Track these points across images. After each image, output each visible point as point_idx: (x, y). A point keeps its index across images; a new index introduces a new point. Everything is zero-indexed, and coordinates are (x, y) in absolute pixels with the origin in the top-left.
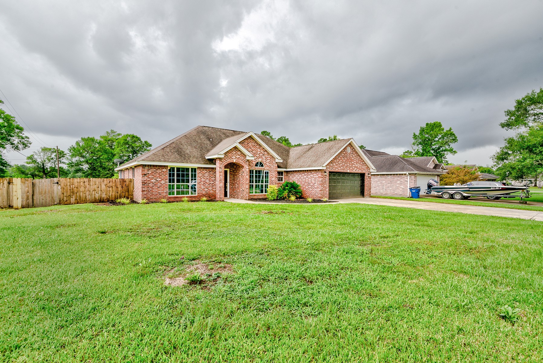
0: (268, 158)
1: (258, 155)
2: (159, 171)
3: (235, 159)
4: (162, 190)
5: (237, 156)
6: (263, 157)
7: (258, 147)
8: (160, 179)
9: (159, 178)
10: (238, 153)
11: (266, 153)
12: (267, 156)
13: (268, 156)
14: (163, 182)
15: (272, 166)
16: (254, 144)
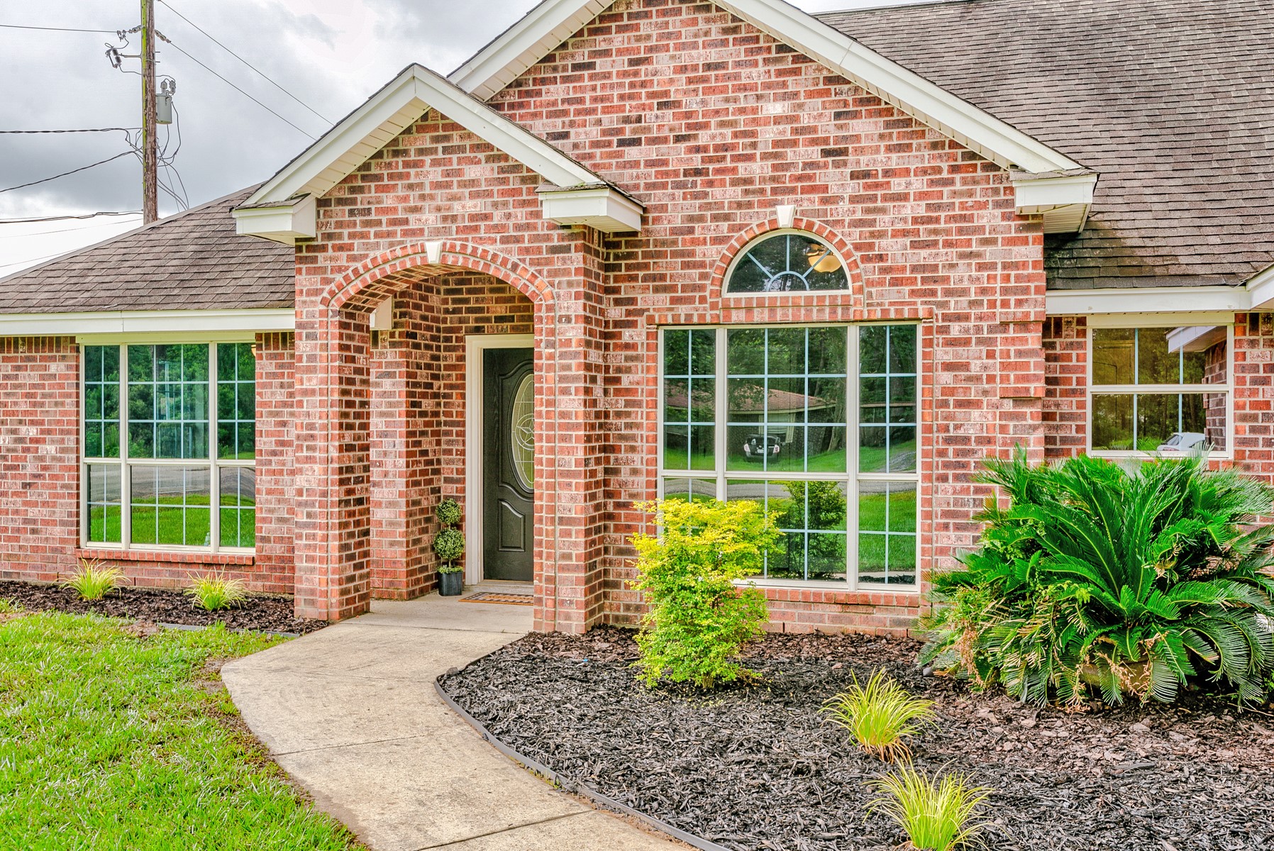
0: (898, 185)
1: (759, 169)
2: (29, 377)
3: (437, 232)
4: (45, 504)
5: (457, 208)
6: (834, 178)
7: (757, 74)
8: (33, 432)
9: (32, 423)
10: (472, 172)
11: (866, 127)
12: (882, 161)
13: (895, 160)
14: (49, 449)
15: (963, 274)
16: (713, 55)
